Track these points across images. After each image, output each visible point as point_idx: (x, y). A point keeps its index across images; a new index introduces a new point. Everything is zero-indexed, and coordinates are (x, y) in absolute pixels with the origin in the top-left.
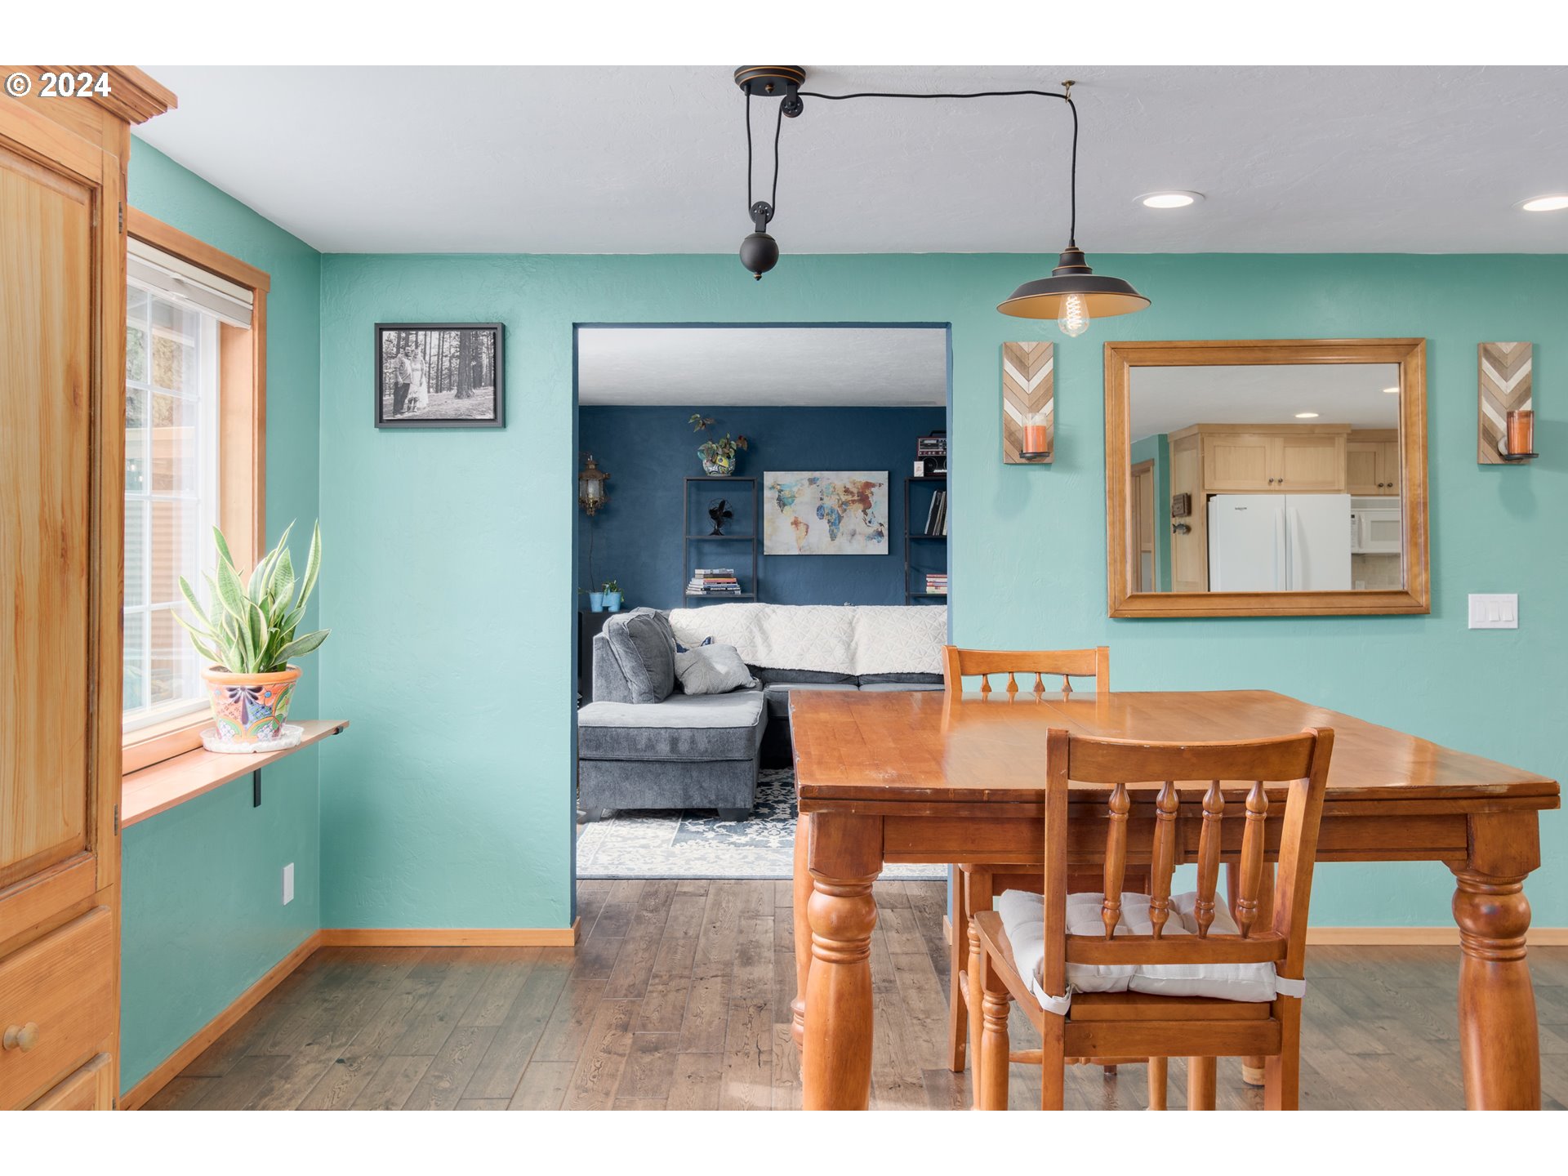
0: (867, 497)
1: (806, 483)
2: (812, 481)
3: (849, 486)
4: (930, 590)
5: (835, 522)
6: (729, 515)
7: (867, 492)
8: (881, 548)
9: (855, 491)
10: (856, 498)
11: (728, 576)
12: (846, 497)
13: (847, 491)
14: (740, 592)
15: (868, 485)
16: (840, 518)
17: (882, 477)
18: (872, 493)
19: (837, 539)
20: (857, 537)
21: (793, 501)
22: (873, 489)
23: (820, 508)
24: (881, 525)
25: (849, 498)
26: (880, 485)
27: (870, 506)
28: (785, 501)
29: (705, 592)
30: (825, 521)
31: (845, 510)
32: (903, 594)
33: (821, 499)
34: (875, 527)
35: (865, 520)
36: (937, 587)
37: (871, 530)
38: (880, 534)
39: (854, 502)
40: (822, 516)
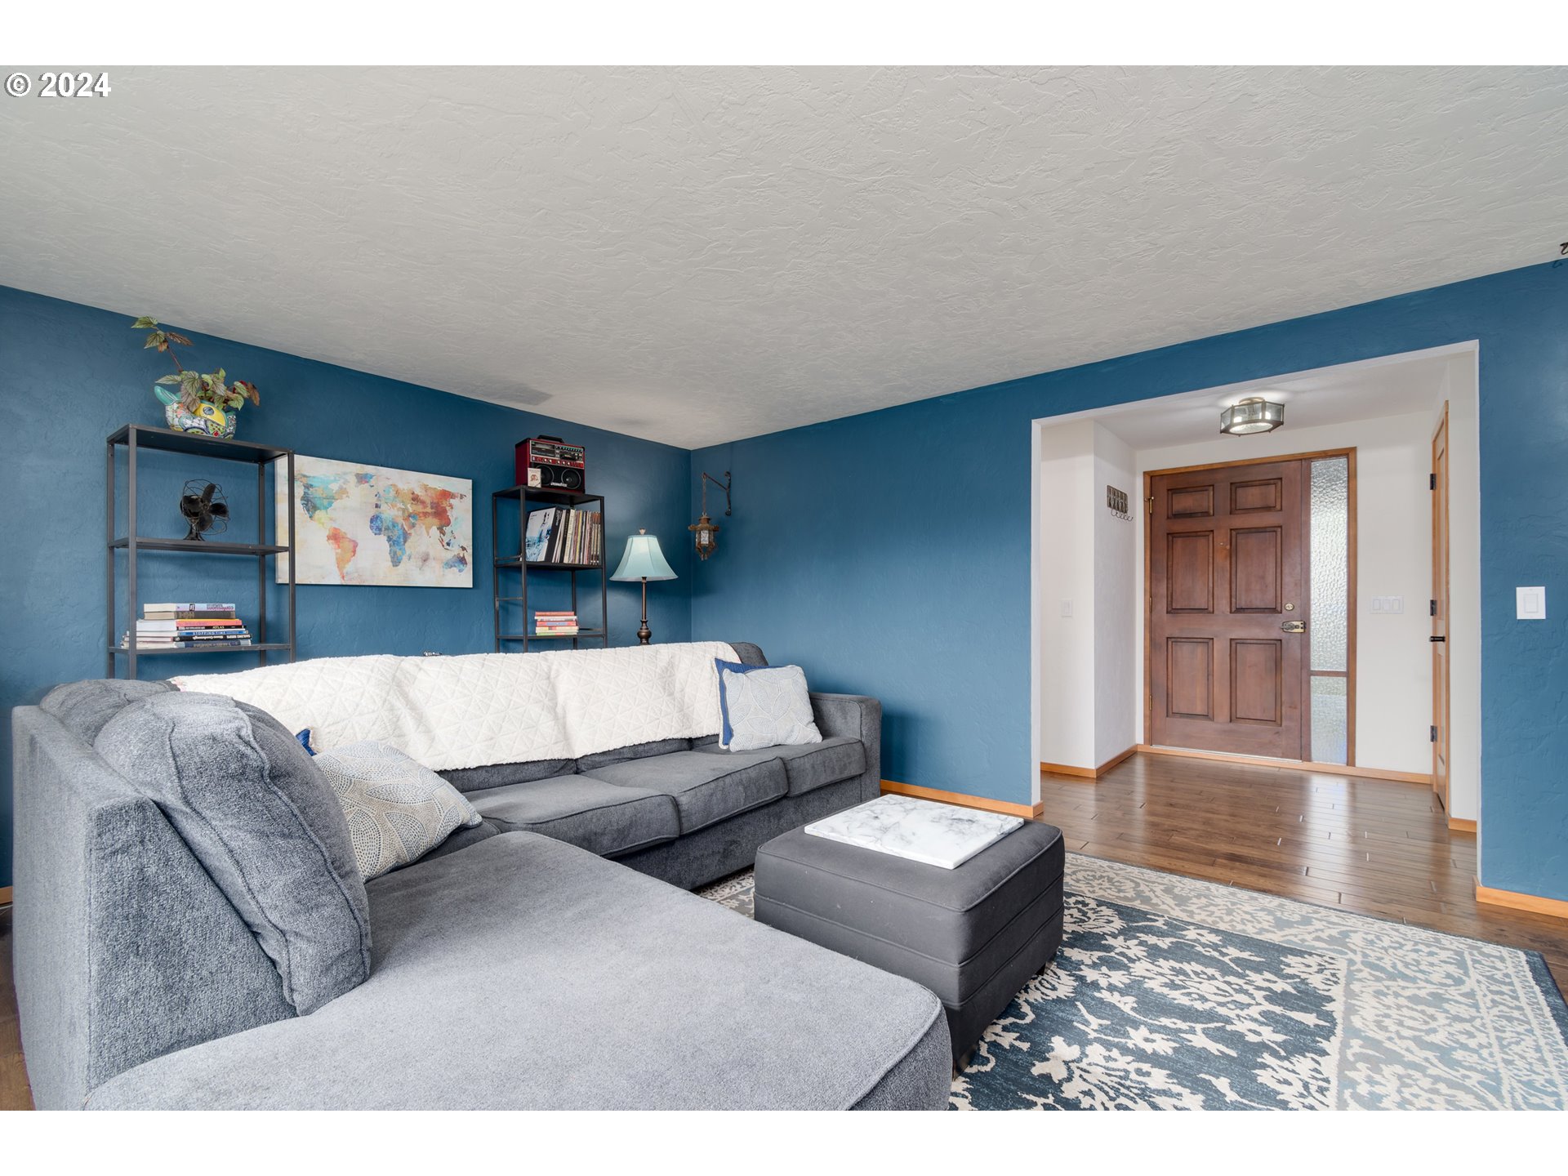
0: (445, 511)
1: (353, 480)
2: (362, 479)
3: (418, 492)
4: (541, 631)
5: (397, 541)
6: (219, 509)
7: (445, 504)
8: (463, 578)
9: (428, 501)
10: (429, 510)
11: (226, 615)
12: (415, 507)
13: (415, 499)
14: (249, 643)
15: (446, 495)
16: (406, 536)
17: (463, 486)
18: (451, 506)
19: (402, 565)
20: (431, 563)
21: (330, 504)
22: (452, 501)
23: (374, 519)
24: (464, 549)
25: (419, 508)
26: (462, 497)
27: (448, 523)
28: (318, 503)
29: (182, 644)
30: (383, 539)
31: (413, 526)
32: (489, 635)
33: (377, 506)
34: (455, 550)
35: (442, 541)
36: (550, 627)
37: (449, 555)
38: (462, 561)
39: (425, 514)
40: (378, 530)
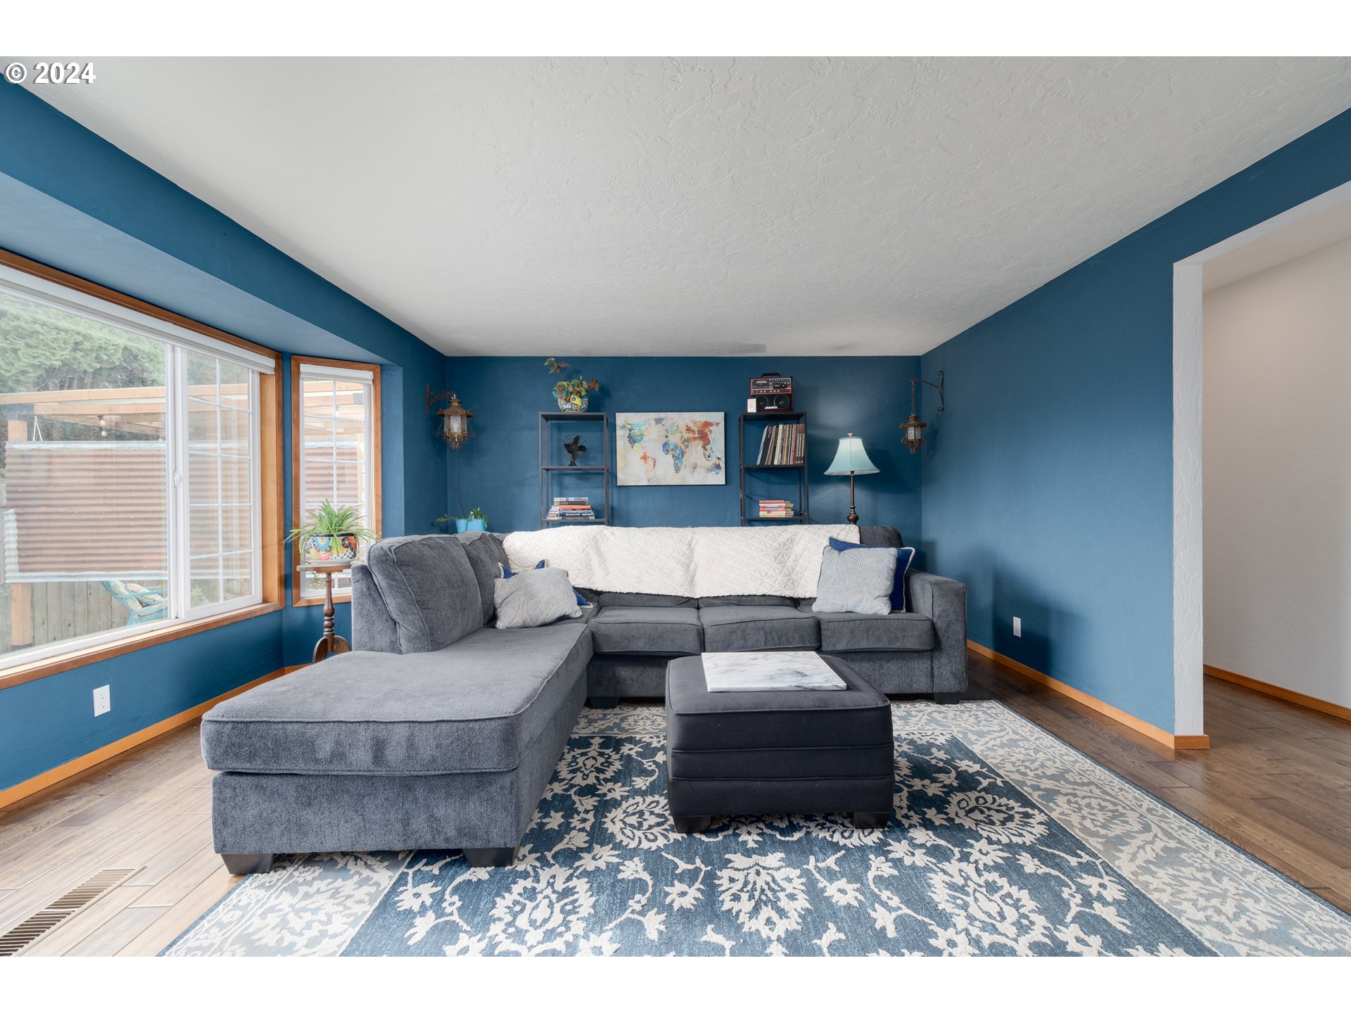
0: (706, 435)
1: (653, 422)
2: (658, 421)
3: (690, 425)
4: (763, 514)
5: (679, 457)
6: (582, 448)
7: (707, 430)
8: (719, 479)
9: (696, 429)
10: (697, 435)
11: (583, 503)
12: (688, 435)
13: (689, 429)
14: (593, 518)
15: (707, 424)
16: (683, 453)
17: (719, 417)
18: (710, 431)
19: (681, 472)
20: (698, 469)
21: (642, 439)
22: (711, 428)
23: (665, 445)
24: (719, 459)
25: (691, 435)
26: (717, 424)
27: (709, 443)
28: (636, 438)
29: (561, 518)
30: (670, 456)
31: (687, 446)
32: (738, 518)
33: (666, 437)
34: (714, 460)
35: (705, 455)
36: (769, 512)
37: (710, 464)
38: (718, 467)
39: (695, 439)
40: (667, 452)
